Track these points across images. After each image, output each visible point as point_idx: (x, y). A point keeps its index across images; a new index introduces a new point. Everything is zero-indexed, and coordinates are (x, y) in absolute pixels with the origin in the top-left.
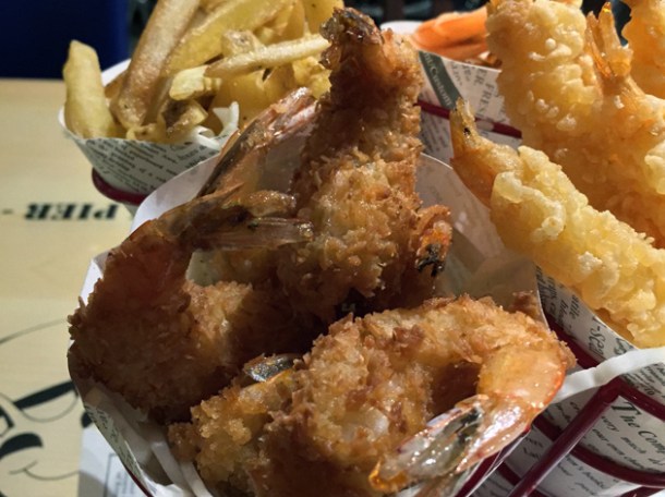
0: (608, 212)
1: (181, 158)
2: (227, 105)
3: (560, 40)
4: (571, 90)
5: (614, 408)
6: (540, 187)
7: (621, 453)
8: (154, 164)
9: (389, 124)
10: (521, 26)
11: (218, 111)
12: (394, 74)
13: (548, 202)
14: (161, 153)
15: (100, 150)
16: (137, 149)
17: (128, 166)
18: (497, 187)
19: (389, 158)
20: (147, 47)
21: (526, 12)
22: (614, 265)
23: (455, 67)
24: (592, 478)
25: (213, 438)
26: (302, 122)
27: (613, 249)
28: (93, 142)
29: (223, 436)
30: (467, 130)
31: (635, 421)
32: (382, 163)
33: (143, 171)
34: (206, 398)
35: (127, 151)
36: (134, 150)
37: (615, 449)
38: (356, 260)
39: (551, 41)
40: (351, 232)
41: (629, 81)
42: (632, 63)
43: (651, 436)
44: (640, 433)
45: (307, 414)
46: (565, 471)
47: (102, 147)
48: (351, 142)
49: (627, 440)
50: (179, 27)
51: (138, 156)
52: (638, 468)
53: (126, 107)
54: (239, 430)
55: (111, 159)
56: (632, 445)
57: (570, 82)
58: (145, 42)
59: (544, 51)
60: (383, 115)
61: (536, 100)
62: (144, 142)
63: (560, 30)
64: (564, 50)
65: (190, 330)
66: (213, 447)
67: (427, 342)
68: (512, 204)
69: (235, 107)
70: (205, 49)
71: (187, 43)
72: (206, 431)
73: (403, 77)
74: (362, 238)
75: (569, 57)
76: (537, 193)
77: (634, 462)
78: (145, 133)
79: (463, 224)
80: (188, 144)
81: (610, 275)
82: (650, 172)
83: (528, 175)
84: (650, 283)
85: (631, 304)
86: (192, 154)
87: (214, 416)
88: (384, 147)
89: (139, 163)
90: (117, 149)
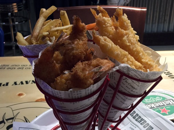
0: (118, 46)
1: (44, 47)
2: (53, 37)
3: (108, 23)
4: (110, 31)
5: (124, 79)
6: (107, 41)
7: (126, 90)
8: (39, 49)
9: (82, 36)
10: (101, 21)
11: (51, 38)
12: (82, 27)
13: (109, 44)
14: (41, 46)
15: (28, 48)
16: (36, 46)
17: (33, 50)
18: (100, 42)
19: (82, 41)
20: (36, 30)
21: (102, 19)
22: (120, 53)
23: (90, 32)
24: (123, 99)
25: (59, 82)
26: (66, 38)
27: (119, 51)
28: (27, 46)
29: (61, 82)
30: (95, 34)
31: (127, 81)
32: (82, 42)
33: (36, 50)
34: (58, 76)
35: (34, 47)
36: (35, 46)
37: (125, 89)
38: (80, 54)
39: (106, 23)
40: (79, 50)
41: (119, 27)
42: (119, 24)
43: (130, 84)
44: (128, 84)
45: (76, 71)
46: (118, 99)
47: (29, 47)
48: (76, 38)
49: (127, 86)
50: (41, 26)
51: (36, 47)
52: (130, 94)
53: (33, 40)
54: (64, 80)
55: (30, 49)
56: (128, 88)
57: (110, 30)
58: (35, 29)
59: (105, 25)
60: (81, 34)
61: (105, 33)
62: (38, 45)
63: (107, 22)
64: (109, 25)
65: (54, 66)
66: (60, 84)
67: (92, 63)
68: (103, 45)
69: (54, 37)
70: (46, 30)
71: (43, 29)
72: (58, 81)
73: (84, 28)
74: (80, 50)
75: (109, 26)
76: (107, 42)
77: (129, 92)
78: (37, 43)
79: (95, 53)
80: (46, 43)
81: (119, 55)
82: (124, 41)
83: (105, 40)
84: (126, 57)
85: (123, 60)
86: (47, 46)
87: (59, 79)
88: (82, 39)
89: (36, 49)
90: (32, 47)
